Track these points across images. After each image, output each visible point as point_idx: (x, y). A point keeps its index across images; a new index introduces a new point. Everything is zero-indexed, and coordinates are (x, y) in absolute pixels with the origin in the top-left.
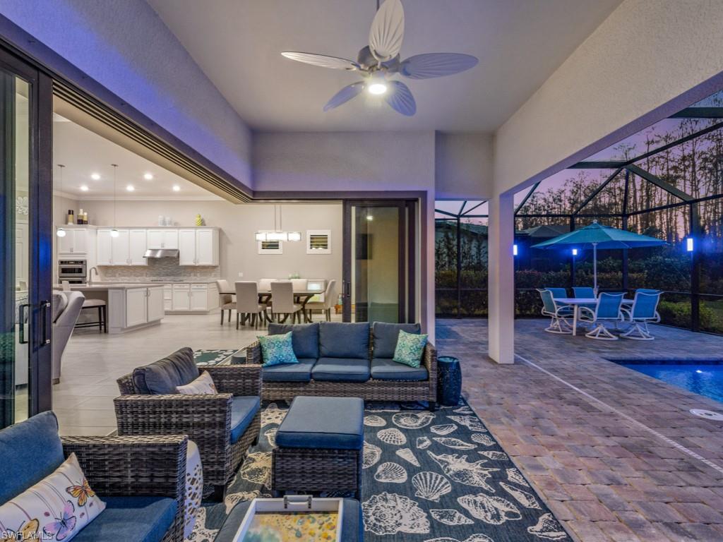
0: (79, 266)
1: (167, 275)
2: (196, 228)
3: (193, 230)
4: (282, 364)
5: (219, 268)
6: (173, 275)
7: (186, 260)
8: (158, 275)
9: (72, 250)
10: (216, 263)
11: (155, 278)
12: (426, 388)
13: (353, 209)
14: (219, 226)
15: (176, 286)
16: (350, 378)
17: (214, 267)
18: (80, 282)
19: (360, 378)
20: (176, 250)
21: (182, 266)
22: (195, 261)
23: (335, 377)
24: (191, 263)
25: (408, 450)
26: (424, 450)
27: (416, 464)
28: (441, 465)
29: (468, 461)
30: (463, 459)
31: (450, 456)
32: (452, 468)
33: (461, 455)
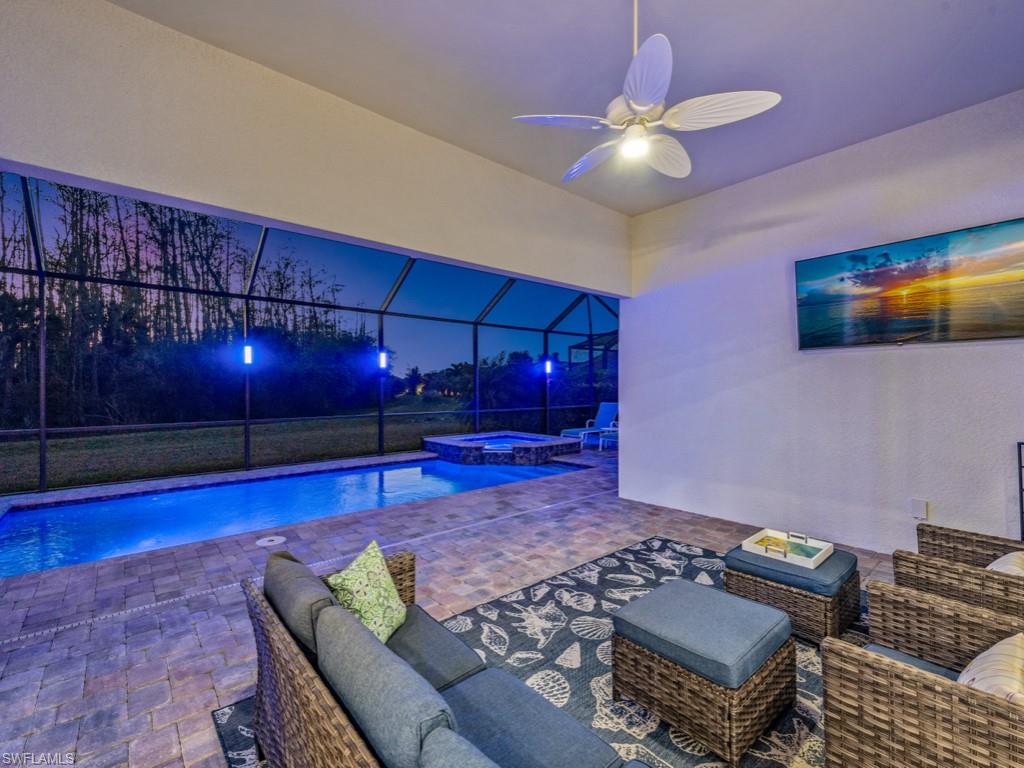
25: (558, 661)
26: (540, 651)
27: (577, 646)
28: (554, 631)
29: (523, 621)
30: (523, 624)
31: (528, 632)
32: (549, 625)
33: (513, 633)
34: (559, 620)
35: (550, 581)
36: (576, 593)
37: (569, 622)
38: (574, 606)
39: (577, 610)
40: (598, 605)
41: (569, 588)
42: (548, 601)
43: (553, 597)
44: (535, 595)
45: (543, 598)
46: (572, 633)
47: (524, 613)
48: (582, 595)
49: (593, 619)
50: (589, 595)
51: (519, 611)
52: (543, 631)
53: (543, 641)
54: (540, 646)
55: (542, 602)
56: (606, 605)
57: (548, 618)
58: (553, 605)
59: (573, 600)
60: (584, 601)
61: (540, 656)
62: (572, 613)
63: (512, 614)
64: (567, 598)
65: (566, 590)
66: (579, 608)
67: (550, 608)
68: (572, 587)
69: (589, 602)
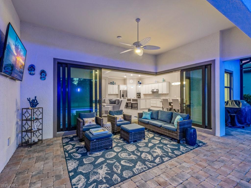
0: (139, 94)
1: (157, 96)
2: (162, 82)
3: (162, 83)
4: (146, 119)
5: (169, 94)
6: (158, 96)
7: (160, 92)
8: (155, 96)
9: (138, 90)
10: (168, 93)
11: (154, 97)
12: (176, 134)
13: (184, 73)
14: (169, 81)
15: (157, 99)
16: (156, 125)
17: (168, 94)
18: (140, 98)
19: (158, 126)
20: (158, 89)
21: (159, 94)
22: (162, 92)
23: (152, 124)
24: (161, 93)
25: (153, 144)
26: (157, 146)
27: (149, 146)
28: (154, 149)
29: (161, 152)
30: (161, 151)
31: (160, 149)
32: (155, 150)
33: (163, 150)
34: (152, 151)
35: (155, 164)
36: (146, 159)
37: (150, 150)
38: (148, 154)
39: (148, 153)
40: (141, 154)
41: (148, 160)
42: (156, 157)
43: (154, 157)
44: (159, 159)
45: (157, 158)
46: (150, 148)
47: (162, 154)
48: (145, 158)
49: (144, 151)
50: (143, 158)
51: (164, 154)
52: (156, 149)
53: (156, 147)
54: (157, 147)
55: (157, 156)
56: (139, 154)
57: (155, 152)
58: (154, 155)
59: (148, 156)
60: (145, 156)
61: (156, 145)
62: (149, 153)
63: (165, 153)
64: (149, 157)
65: (149, 160)
66: (147, 154)
67: (155, 155)
68: (147, 161)
69: (143, 155)
